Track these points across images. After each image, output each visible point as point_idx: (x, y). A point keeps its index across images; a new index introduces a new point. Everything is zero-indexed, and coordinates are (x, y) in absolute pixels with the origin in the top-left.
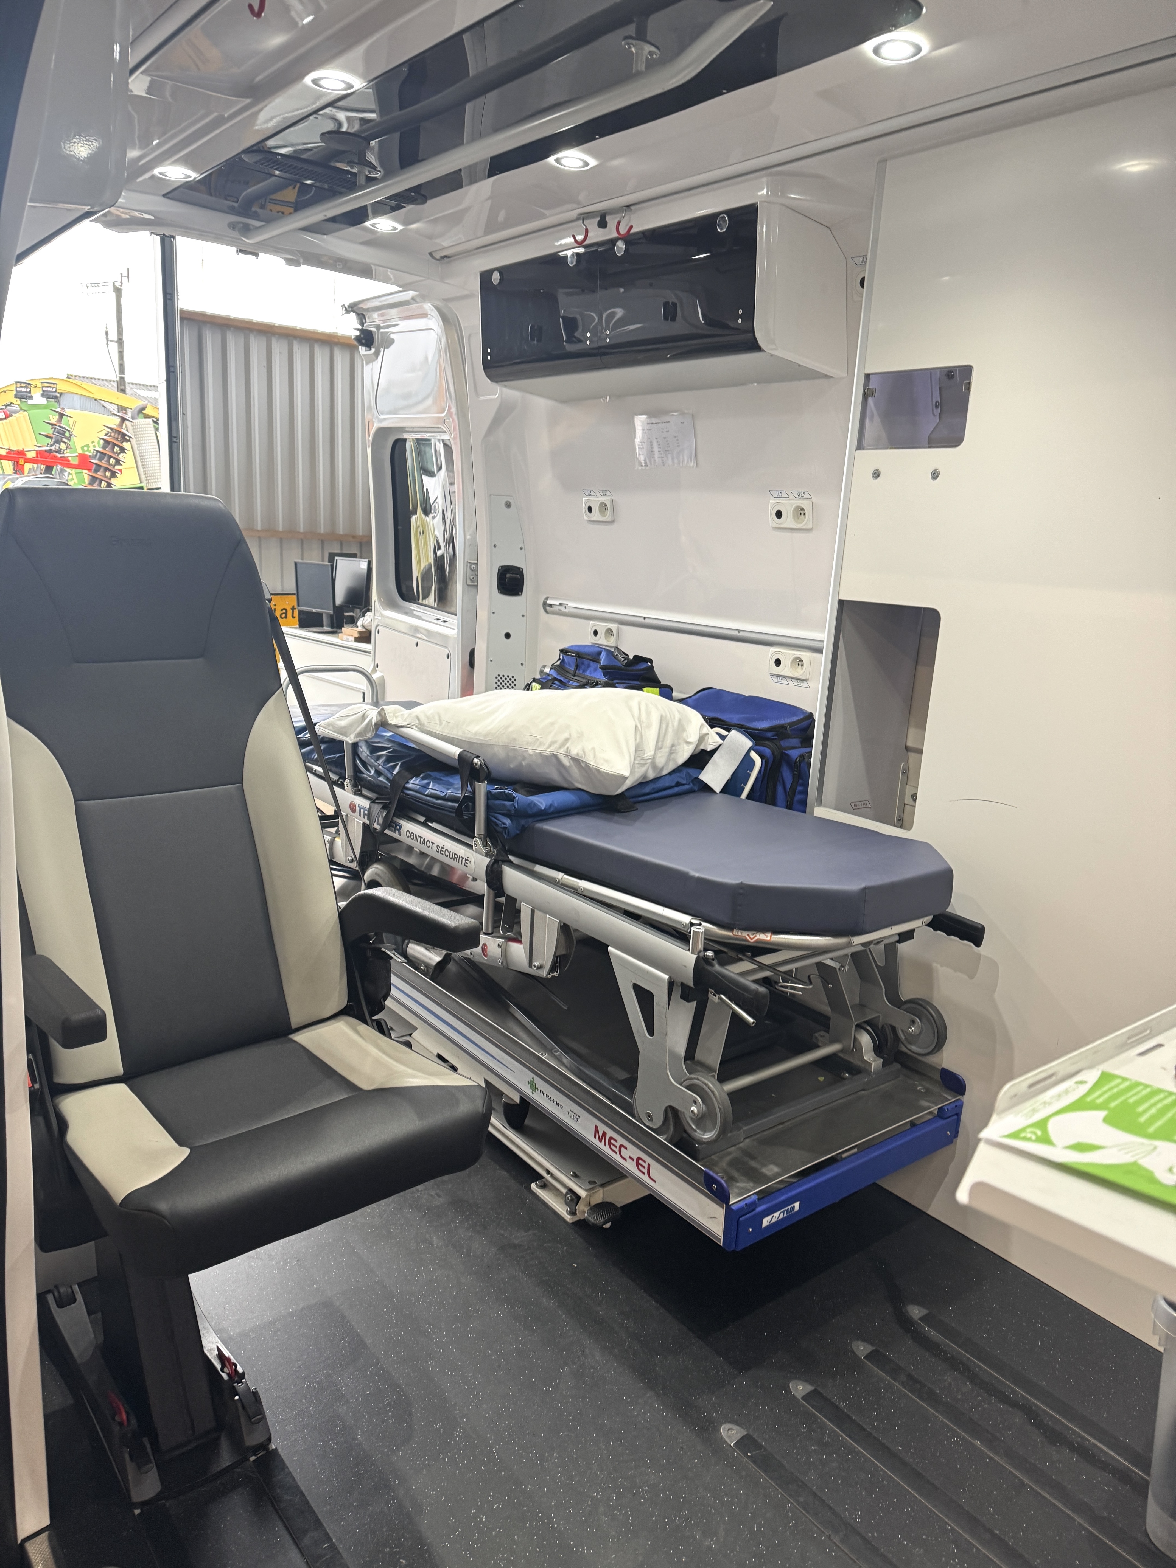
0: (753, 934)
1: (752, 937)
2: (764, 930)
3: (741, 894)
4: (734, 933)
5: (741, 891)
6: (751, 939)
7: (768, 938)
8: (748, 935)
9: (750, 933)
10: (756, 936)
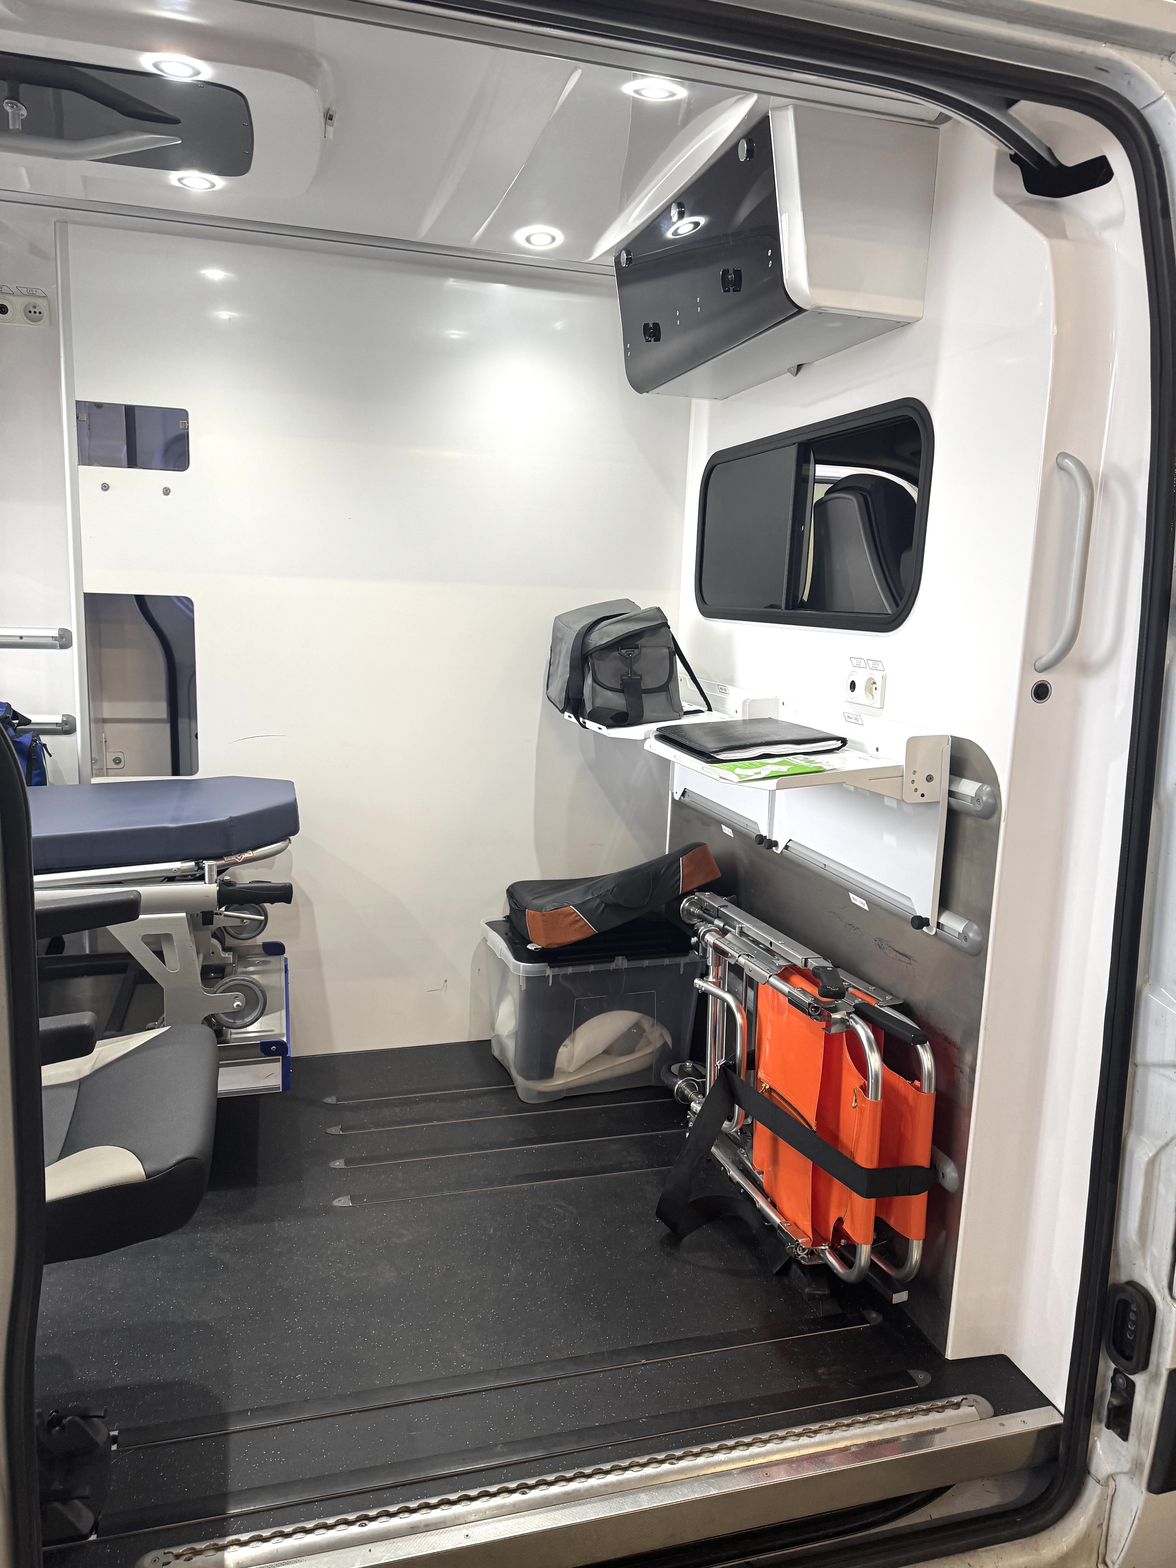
0: (239, 856)
1: (239, 858)
2: (246, 851)
3: (232, 826)
4: (226, 860)
5: (232, 824)
6: (240, 860)
7: (252, 855)
8: (236, 858)
9: (237, 856)
10: (242, 857)
